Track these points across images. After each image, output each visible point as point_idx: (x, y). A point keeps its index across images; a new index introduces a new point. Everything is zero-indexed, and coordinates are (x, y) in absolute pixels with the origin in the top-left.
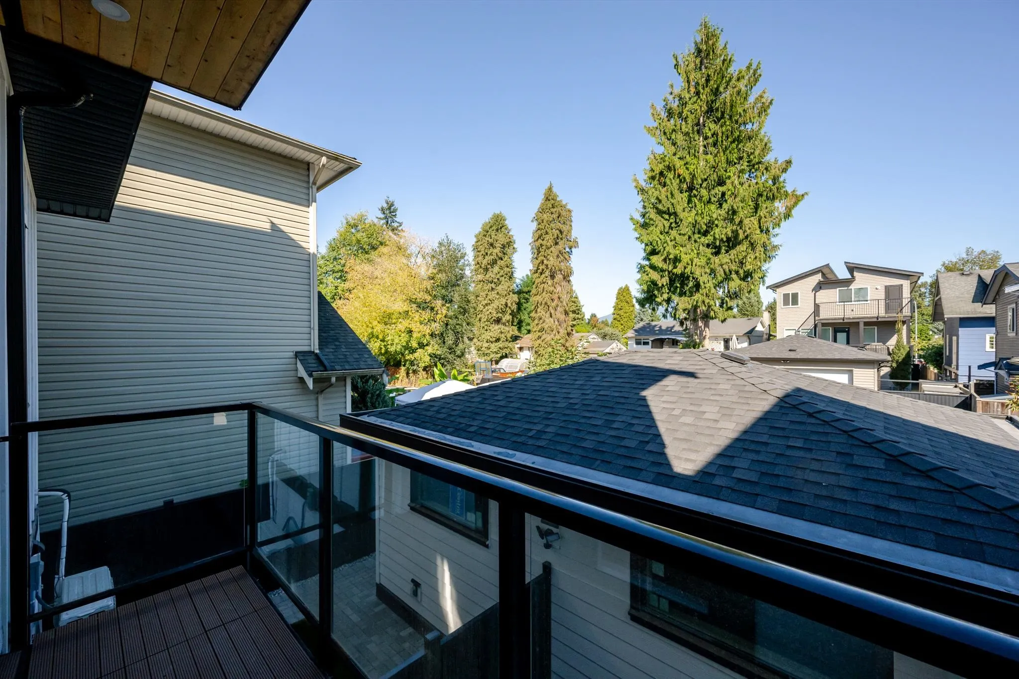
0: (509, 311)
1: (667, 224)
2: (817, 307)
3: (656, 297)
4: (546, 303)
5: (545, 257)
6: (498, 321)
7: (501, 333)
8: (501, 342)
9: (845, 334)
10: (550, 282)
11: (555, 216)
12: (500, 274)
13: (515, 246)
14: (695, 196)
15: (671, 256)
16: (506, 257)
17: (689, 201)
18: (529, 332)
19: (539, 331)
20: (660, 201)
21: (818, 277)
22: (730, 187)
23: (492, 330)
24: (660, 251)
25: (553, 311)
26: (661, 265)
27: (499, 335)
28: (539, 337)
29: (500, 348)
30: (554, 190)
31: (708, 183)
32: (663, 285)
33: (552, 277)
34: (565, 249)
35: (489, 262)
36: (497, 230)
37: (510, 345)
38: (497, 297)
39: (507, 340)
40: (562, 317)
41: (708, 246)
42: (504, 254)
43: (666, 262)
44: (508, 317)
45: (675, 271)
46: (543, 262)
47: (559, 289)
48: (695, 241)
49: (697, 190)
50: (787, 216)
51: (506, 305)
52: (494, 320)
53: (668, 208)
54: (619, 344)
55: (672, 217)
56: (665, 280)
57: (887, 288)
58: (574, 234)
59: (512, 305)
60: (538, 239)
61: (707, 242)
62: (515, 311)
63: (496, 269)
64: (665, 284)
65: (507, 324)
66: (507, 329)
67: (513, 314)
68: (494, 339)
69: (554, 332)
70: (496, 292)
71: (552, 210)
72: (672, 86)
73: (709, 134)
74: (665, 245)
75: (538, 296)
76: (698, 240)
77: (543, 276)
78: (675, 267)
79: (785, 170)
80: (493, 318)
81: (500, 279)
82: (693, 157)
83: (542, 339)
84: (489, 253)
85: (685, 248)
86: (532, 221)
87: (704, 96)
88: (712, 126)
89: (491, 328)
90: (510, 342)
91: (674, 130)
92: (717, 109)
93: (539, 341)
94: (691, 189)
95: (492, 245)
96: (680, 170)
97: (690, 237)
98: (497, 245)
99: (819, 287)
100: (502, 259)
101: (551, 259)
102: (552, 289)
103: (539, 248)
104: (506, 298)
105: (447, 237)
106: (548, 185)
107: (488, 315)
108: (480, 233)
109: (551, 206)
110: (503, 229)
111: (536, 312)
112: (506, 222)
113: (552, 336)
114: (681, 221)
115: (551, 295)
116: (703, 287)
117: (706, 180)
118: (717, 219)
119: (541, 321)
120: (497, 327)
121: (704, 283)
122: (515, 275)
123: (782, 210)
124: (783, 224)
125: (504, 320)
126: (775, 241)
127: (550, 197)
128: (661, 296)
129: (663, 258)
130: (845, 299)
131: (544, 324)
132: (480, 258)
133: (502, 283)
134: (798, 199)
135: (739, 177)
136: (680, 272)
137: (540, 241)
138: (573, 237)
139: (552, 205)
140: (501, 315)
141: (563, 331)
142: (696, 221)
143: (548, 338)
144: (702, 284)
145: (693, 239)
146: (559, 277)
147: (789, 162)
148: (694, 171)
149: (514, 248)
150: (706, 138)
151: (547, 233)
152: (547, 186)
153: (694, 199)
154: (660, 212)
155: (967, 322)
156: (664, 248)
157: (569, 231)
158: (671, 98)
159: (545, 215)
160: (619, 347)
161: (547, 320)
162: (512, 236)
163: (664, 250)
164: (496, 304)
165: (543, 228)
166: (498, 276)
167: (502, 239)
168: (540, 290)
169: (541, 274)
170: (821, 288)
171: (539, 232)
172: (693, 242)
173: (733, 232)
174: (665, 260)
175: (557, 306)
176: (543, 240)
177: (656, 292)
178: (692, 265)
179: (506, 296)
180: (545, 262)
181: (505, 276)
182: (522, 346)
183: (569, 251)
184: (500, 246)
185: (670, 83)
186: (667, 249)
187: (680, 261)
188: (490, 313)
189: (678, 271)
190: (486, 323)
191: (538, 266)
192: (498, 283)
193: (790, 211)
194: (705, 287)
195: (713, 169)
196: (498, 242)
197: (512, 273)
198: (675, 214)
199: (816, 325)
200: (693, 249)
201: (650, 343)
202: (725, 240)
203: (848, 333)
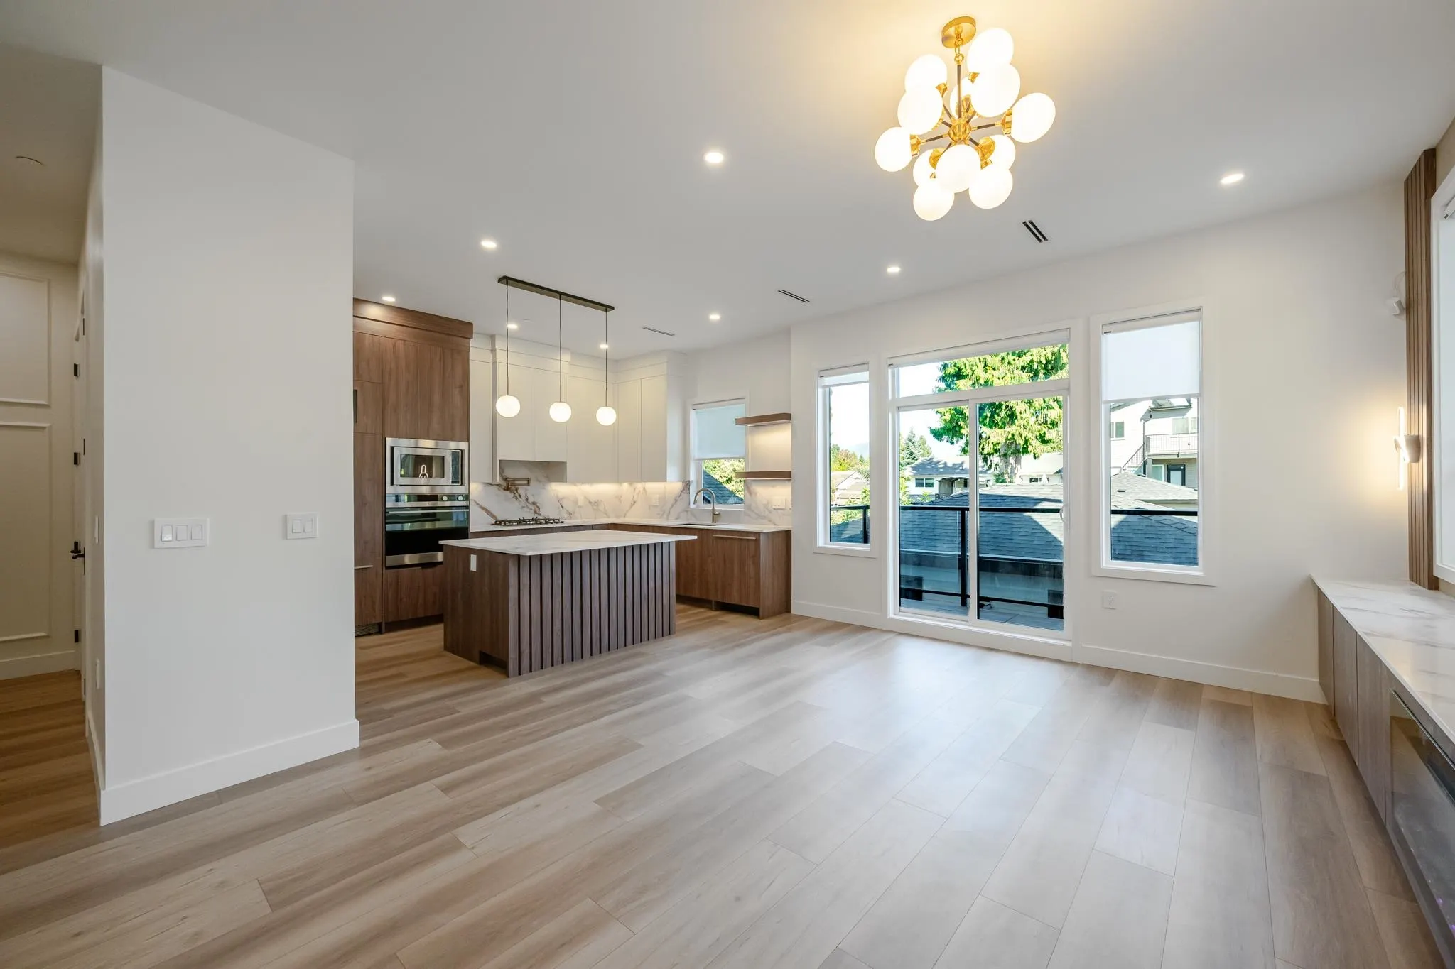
2: (1146, 440)
3: (961, 428)
9: (1180, 473)
15: (981, 381)
21: (1148, 404)
41: (1023, 368)
43: (974, 388)
48: (1009, 363)
61: (1022, 364)
74: (974, 368)
76: (1012, 362)
85: (997, 371)
97: (1003, 359)
99: (1150, 414)
116: (1019, 417)
121: (1021, 413)
129: (971, 383)
130: (1180, 431)
144: (1018, 414)
145: (1007, 361)
163: (973, 373)
170: (1151, 417)
172: (1006, 364)
173: (1053, 354)
174: (973, 385)
177: (961, 423)
186: (976, 372)
187: (991, 386)
194: (1022, 418)
199: (1145, 463)
200: (1007, 372)
201: (936, 484)
202: (1044, 362)
203: (1184, 471)
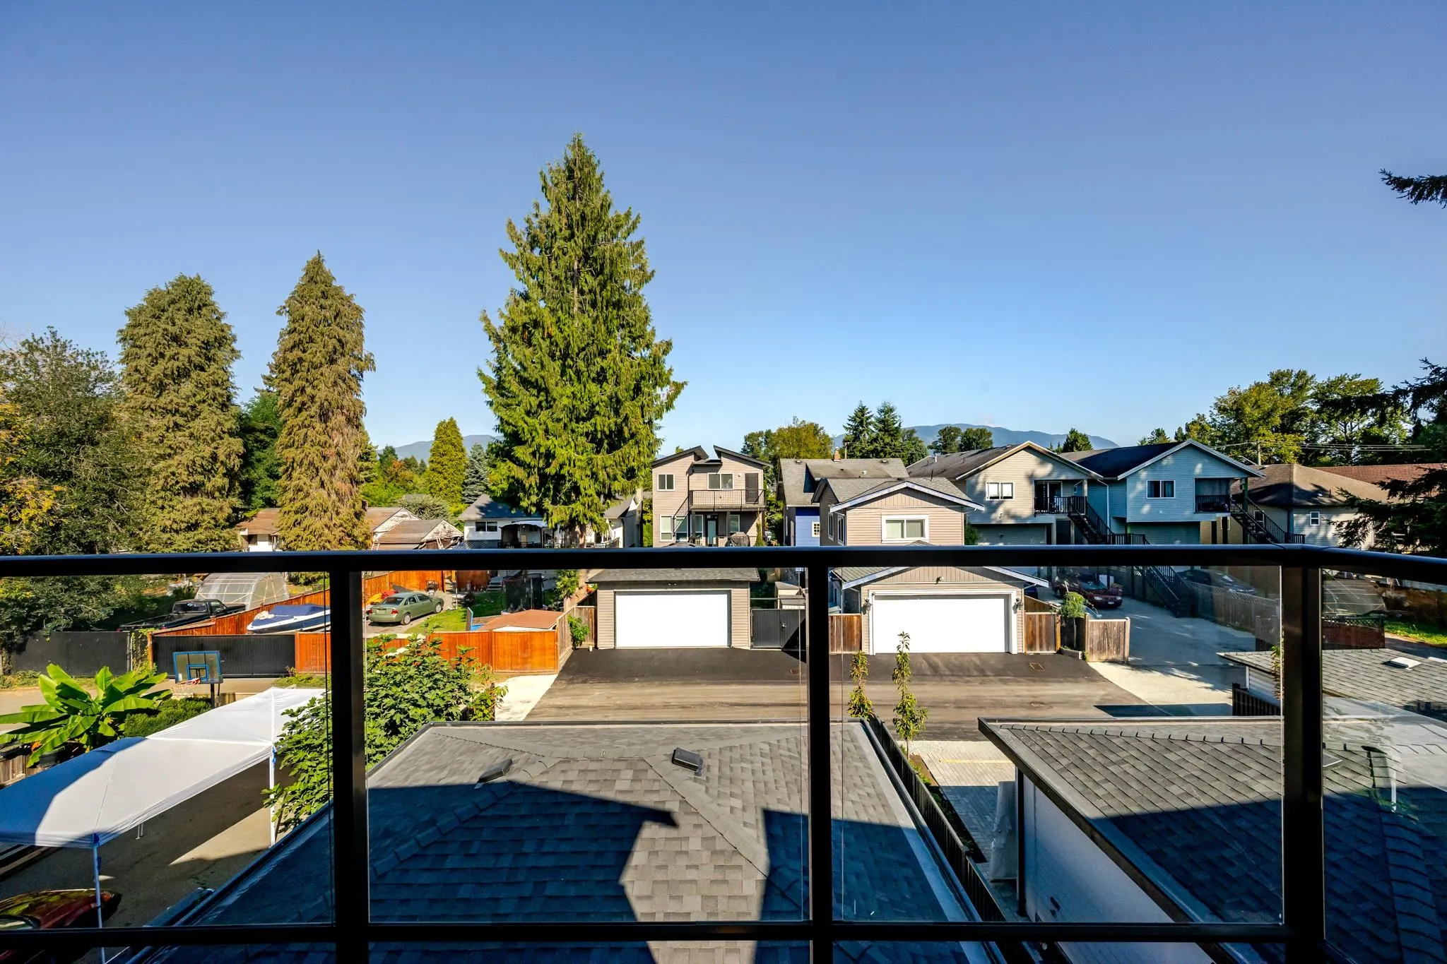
0: (222, 470)
1: (534, 402)
2: (690, 494)
3: (520, 499)
4: (311, 464)
5: (307, 381)
6: (193, 489)
7: (203, 511)
8: (200, 530)
9: (714, 523)
10: (319, 426)
11: (329, 314)
12: (198, 398)
13: (235, 346)
14: (570, 367)
15: (542, 450)
16: (213, 367)
17: (563, 374)
18: (270, 503)
19: (296, 512)
20: (525, 369)
21: (690, 460)
22: (612, 365)
23: (179, 507)
24: (527, 441)
25: (325, 478)
26: (528, 459)
27: (196, 518)
28: (297, 523)
29: (199, 542)
30: (327, 266)
31: (586, 354)
32: (531, 486)
33: (324, 416)
34: (349, 372)
35: (169, 372)
36: (190, 311)
37: (225, 534)
38: (191, 443)
39: (216, 526)
40: (345, 487)
41: (587, 436)
42: (209, 359)
43: (535, 456)
44: (219, 481)
45: (547, 470)
46: (303, 390)
47: (338, 439)
48: (573, 431)
49: (572, 359)
50: (669, 406)
51: (214, 457)
52: (183, 488)
53: (537, 380)
54: (447, 525)
55: (542, 393)
56: (534, 480)
57: (747, 476)
58: (367, 348)
59: (228, 456)
60: (293, 347)
61: (585, 430)
62: (236, 469)
63: (187, 387)
64: (533, 484)
65: (217, 494)
66: (217, 503)
67: (230, 474)
68: (183, 526)
69: (329, 513)
70: (187, 433)
71: (322, 301)
72: (537, 206)
73: (586, 289)
74: (534, 434)
75: (292, 449)
76: (576, 429)
77: (304, 414)
78: (548, 465)
79: (665, 352)
80: (181, 484)
81: (199, 407)
82: (567, 316)
83: (303, 525)
84: (168, 353)
85: (559, 439)
86: (279, 313)
87: (580, 241)
88: (589, 278)
89: (174, 503)
90: (224, 527)
91: (540, 269)
92: (595, 260)
93: (297, 530)
94: (565, 356)
95: (176, 339)
96: (550, 329)
97: (565, 425)
98: (190, 341)
99: (693, 469)
100: (202, 369)
101: (322, 386)
102: (323, 438)
103: (295, 364)
104: (214, 445)
105: (54, 334)
106: (315, 255)
107: (166, 478)
108: (141, 310)
109: (320, 294)
110: (204, 311)
111: (290, 477)
112: (213, 298)
113: (326, 520)
114: (555, 400)
115: (321, 449)
116: (583, 494)
117: (584, 349)
118: (598, 404)
119: (301, 495)
120: (189, 501)
121: (585, 489)
122: (236, 401)
123: (664, 399)
124: (665, 415)
125: (209, 486)
126: (658, 434)
127: (316, 274)
128: (528, 499)
129: (531, 450)
130: (714, 484)
131: (308, 500)
132: (143, 363)
133: (202, 415)
134: (679, 387)
135: (621, 353)
136: (553, 472)
137: (297, 353)
138: (365, 352)
139: (323, 292)
140: (200, 478)
141: (346, 511)
142: (573, 406)
143: (318, 524)
144: (582, 489)
145: (570, 427)
146: (338, 419)
147: (669, 344)
148: (569, 335)
149: (233, 351)
150: (581, 292)
151: (311, 340)
152: (311, 256)
153: (569, 371)
154: (525, 382)
155: (802, 511)
156: (534, 437)
157: (359, 343)
158: (536, 221)
159: (307, 308)
160: (447, 529)
161: (314, 493)
162: (229, 327)
163: (533, 440)
164: (186, 457)
165: (304, 329)
166: (192, 402)
167: (201, 330)
168: (299, 438)
169: (300, 410)
170: (693, 472)
171: (296, 337)
172: (570, 432)
173: (616, 424)
174: (534, 454)
175: (335, 468)
176: (304, 351)
177: (521, 494)
178: (570, 465)
179: (213, 440)
180: (309, 390)
181: (210, 401)
182: (254, 532)
183: (357, 374)
184: (199, 343)
185: (534, 201)
186: (537, 440)
187: (554, 457)
188: (173, 474)
189: (551, 470)
190: (162, 494)
191: (293, 395)
192: (194, 414)
193: (672, 402)
194: (586, 494)
195: (592, 338)
196: (193, 335)
197: (229, 398)
198: (547, 391)
199: (690, 512)
200: (570, 440)
201: (499, 530)
202: (608, 433)
203: (717, 521)
